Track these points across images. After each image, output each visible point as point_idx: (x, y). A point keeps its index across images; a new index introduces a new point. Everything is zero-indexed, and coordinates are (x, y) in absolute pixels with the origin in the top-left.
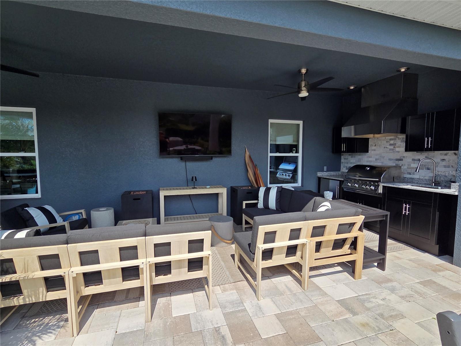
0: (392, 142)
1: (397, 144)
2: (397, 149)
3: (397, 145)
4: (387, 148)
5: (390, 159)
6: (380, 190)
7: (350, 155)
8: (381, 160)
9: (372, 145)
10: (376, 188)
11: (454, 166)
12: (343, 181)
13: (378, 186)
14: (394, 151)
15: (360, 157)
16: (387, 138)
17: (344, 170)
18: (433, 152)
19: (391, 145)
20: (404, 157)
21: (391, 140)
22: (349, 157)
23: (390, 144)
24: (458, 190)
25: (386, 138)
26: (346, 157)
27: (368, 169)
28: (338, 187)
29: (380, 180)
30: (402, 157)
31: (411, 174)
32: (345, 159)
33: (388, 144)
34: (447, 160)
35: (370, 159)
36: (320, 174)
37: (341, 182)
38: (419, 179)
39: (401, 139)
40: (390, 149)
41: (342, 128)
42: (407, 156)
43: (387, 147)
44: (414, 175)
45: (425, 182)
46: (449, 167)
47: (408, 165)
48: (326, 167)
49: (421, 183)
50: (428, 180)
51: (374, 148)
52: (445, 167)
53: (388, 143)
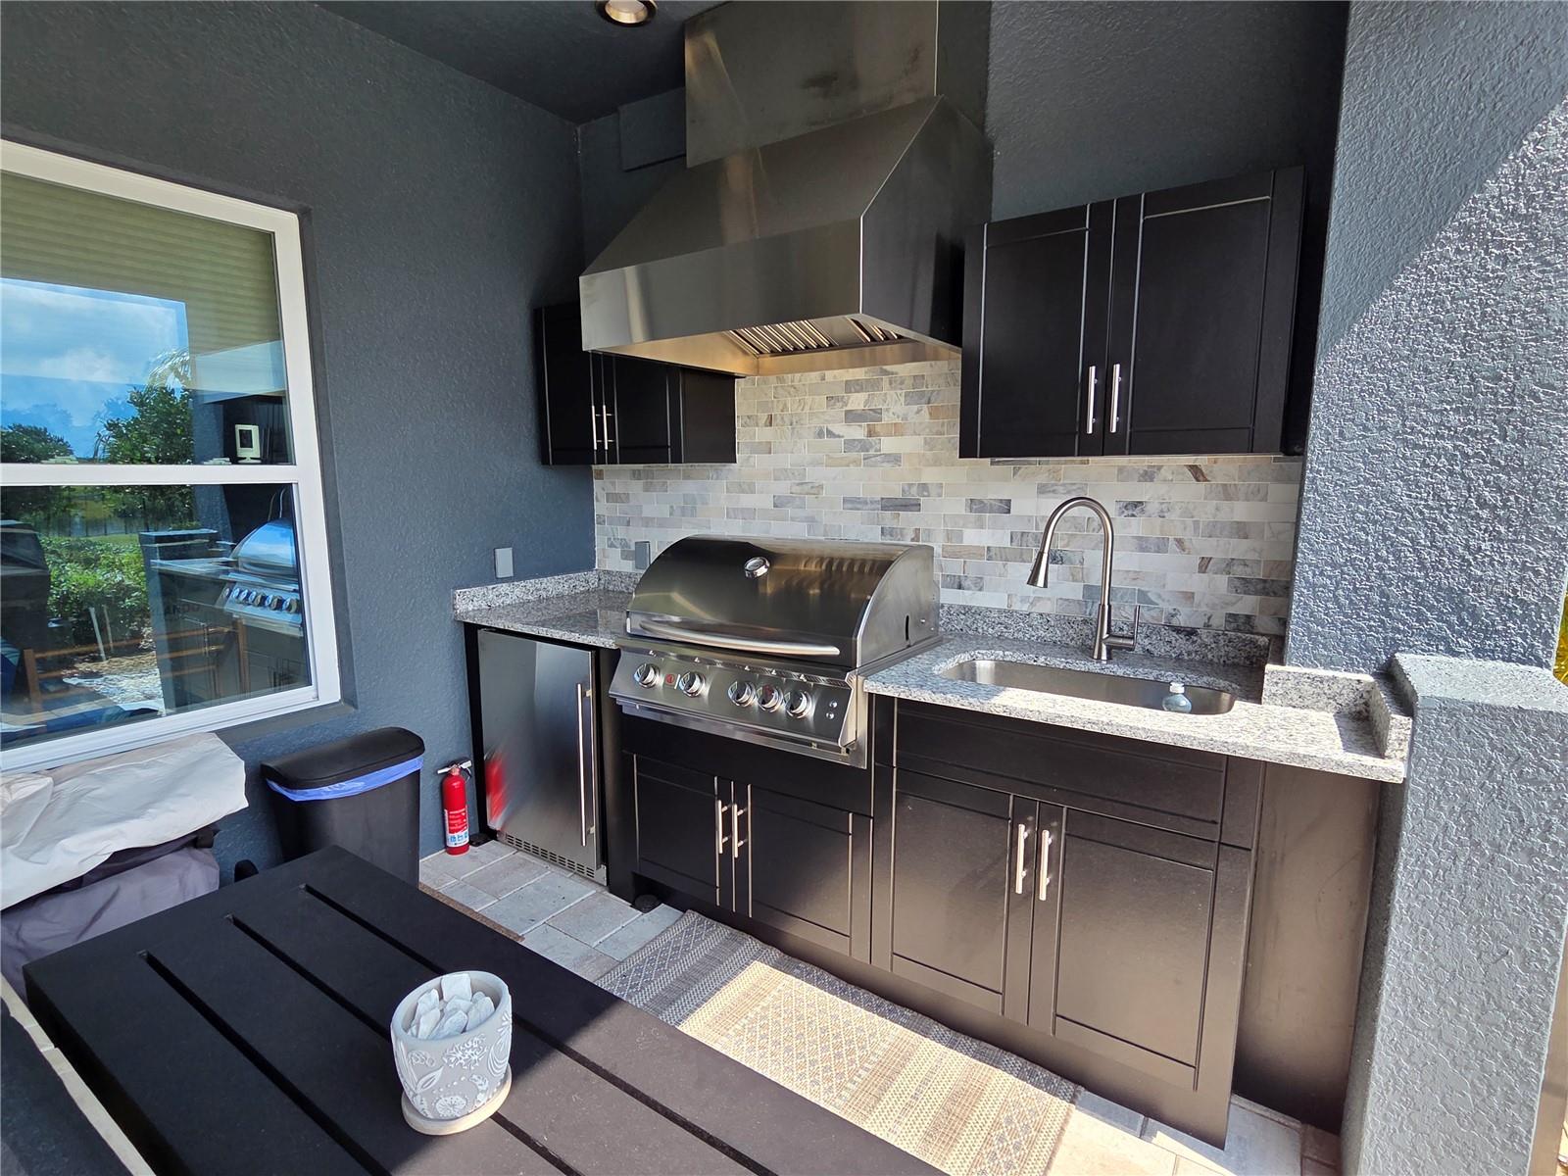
0: (857, 401)
1: (884, 416)
2: (888, 445)
3: (886, 418)
4: (830, 434)
5: (853, 503)
6: (856, 725)
7: (636, 475)
8: (802, 507)
9: (752, 419)
10: (832, 710)
11: (1187, 544)
12: (615, 655)
13: (843, 694)
14: (872, 452)
15: (690, 487)
16: (829, 375)
17: (612, 560)
18: (1083, 463)
19: (851, 417)
20: (924, 487)
21: (849, 387)
22: (636, 487)
23: (847, 412)
24: (1406, 746)
25: (823, 379)
26: (620, 489)
27: (762, 571)
28: (589, 693)
29: (848, 650)
30: (914, 490)
31: (965, 584)
32: (612, 498)
33: (839, 412)
34: (1153, 507)
35: (746, 501)
36: (471, 603)
37: (605, 662)
38: (1009, 613)
39: (909, 382)
40: (850, 444)
41: (581, 279)
42: (941, 486)
43: (836, 429)
44: (980, 590)
45: (1041, 633)
46: (1161, 546)
47: (949, 536)
48: (509, 551)
49: (1021, 635)
50: (1059, 618)
51: (762, 434)
52: (1142, 549)
53: (840, 404)
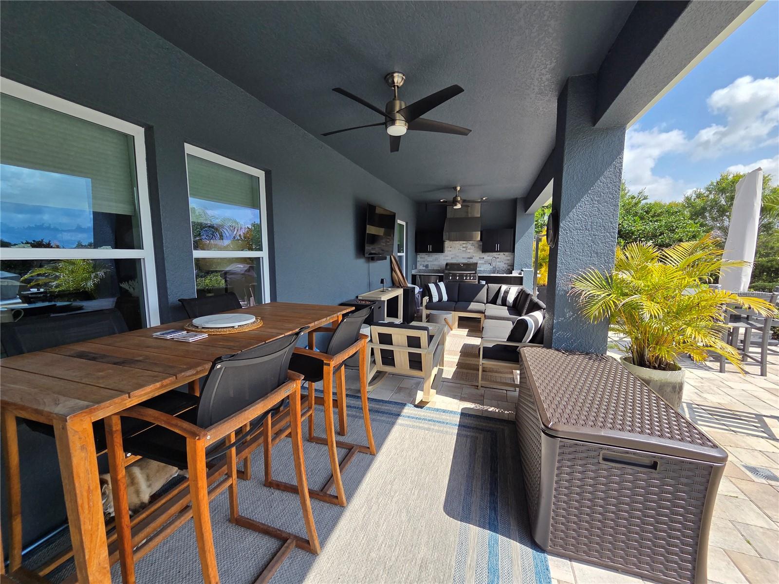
0: (464, 245)
1: (468, 247)
2: (468, 251)
4: (460, 249)
5: (463, 258)
7: (426, 254)
8: (456, 258)
9: (448, 247)
12: (442, 276)
14: (466, 252)
15: (436, 257)
19: (463, 247)
21: (463, 244)
22: (426, 256)
26: (423, 257)
27: (462, 265)
32: (421, 258)
34: (501, 258)
35: (447, 258)
36: (413, 272)
40: (463, 251)
51: (449, 249)
53: (461, 246)
